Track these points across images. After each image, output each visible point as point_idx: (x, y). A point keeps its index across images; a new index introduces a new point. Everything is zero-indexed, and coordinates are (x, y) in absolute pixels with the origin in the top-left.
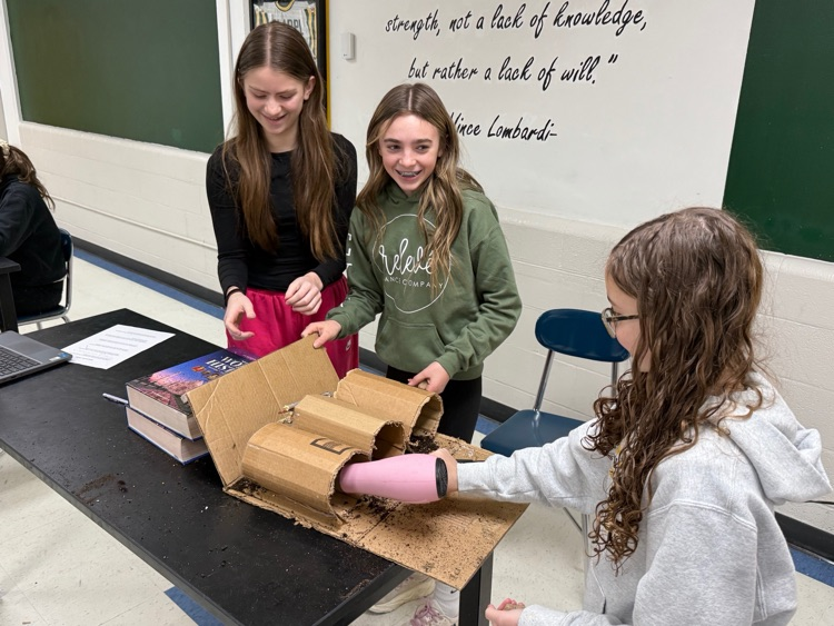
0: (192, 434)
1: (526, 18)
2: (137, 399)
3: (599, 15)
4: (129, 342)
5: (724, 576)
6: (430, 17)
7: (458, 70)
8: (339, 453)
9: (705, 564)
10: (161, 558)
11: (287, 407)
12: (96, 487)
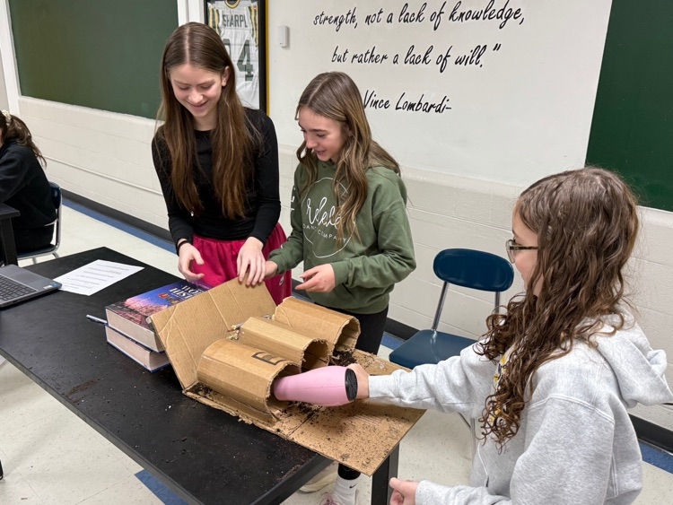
0: (158, 348)
1: (427, 14)
2: (114, 319)
3: (486, 12)
4: (107, 274)
5: (585, 458)
6: (349, 13)
7: (372, 56)
8: (275, 364)
9: (571, 447)
10: (134, 447)
11: (235, 327)
12: (81, 390)
